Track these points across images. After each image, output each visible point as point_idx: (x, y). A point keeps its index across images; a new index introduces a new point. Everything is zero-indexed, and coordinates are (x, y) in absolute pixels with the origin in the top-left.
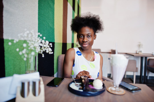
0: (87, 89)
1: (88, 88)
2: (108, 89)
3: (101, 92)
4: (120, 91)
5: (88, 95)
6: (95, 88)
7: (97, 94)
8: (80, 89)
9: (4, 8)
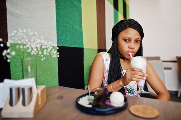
1: (101, 104)
9: (7, 11)
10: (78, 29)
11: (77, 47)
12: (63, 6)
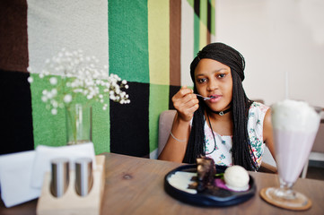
0: (206, 188)
1: (210, 187)
2: (265, 192)
3: (244, 199)
4: (297, 200)
5: (207, 203)
6: (230, 188)
7: (230, 203)
8: (190, 187)
9: (29, 11)
10: (141, 49)
11: (139, 81)
12: (120, 5)
